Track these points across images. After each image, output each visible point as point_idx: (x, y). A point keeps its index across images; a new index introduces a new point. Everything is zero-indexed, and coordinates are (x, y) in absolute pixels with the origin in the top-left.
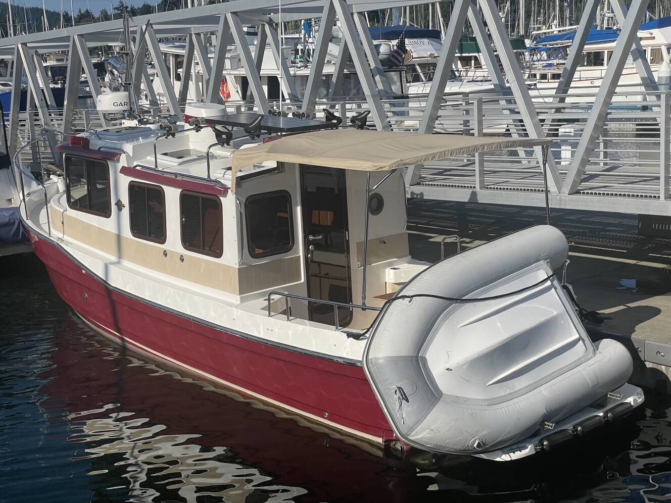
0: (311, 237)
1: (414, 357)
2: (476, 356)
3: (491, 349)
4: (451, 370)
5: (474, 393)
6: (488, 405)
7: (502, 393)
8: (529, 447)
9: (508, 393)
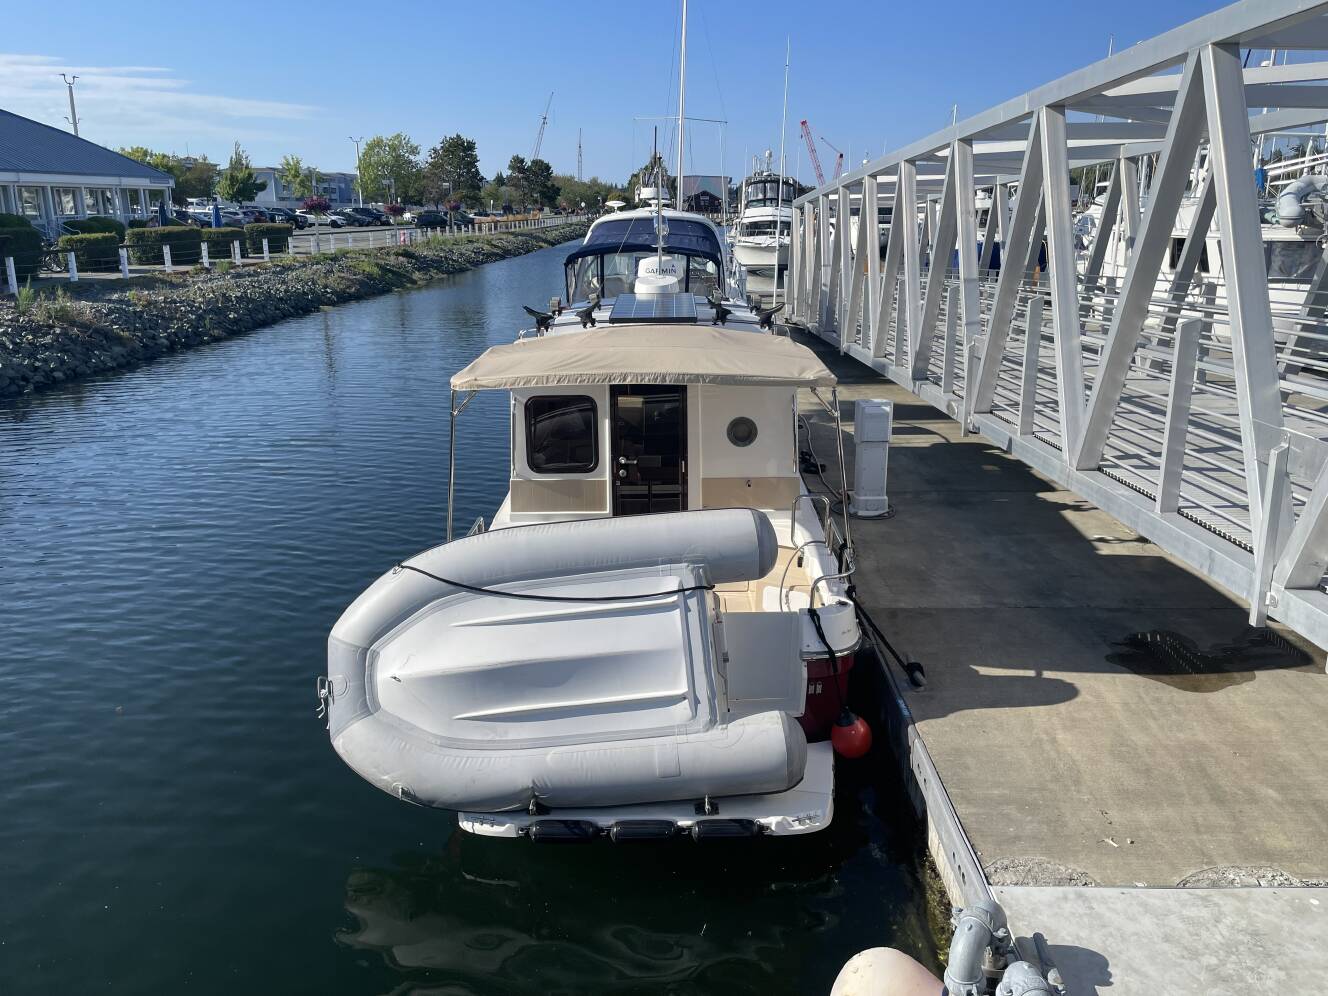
0: (623, 461)
1: (359, 647)
2: (439, 673)
3: (471, 669)
4: (399, 681)
5: (428, 723)
6: (440, 746)
7: (477, 737)
8: (507, 825)
9: (489, 738)
